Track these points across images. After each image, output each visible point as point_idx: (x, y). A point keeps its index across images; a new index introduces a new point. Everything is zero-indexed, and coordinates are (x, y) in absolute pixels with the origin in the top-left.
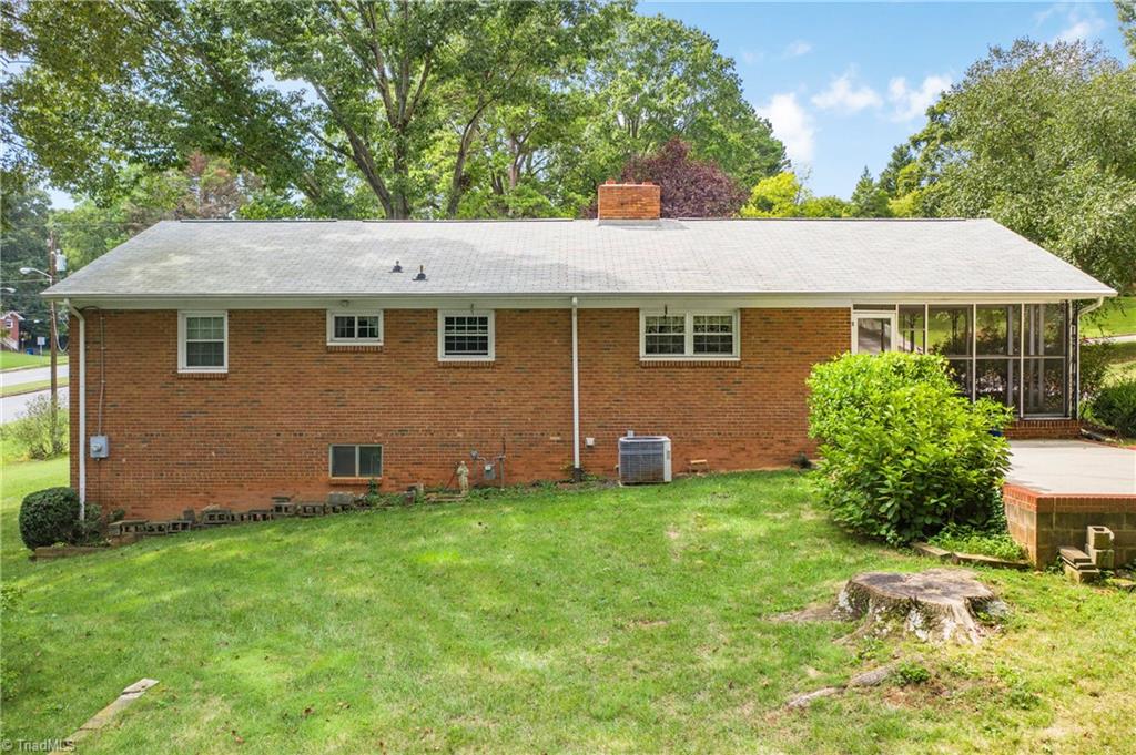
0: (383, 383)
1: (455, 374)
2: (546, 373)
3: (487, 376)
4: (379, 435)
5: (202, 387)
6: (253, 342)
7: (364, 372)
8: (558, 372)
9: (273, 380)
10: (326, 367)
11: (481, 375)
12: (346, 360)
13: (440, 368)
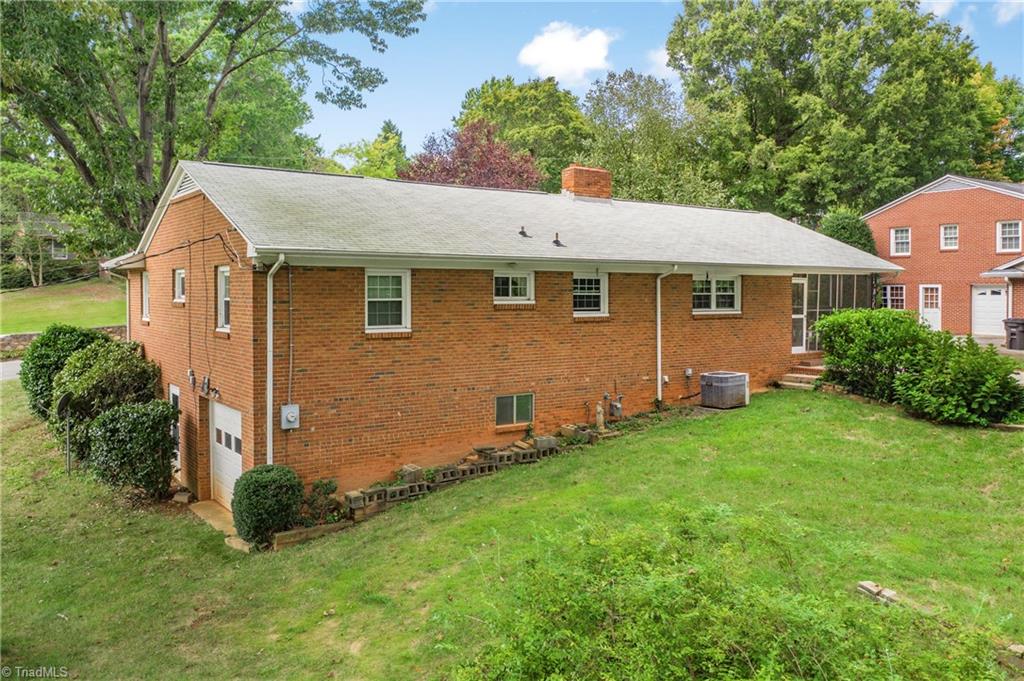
0: (536, 338)
1: (585, 328)
2: (641, 324)
3: (605, 329)
4: (533, 384)
5: (389, 347)
6: (435, 301)
7: (522, 328)
8: (647, 324)
9: (452, 337)
10: (494, 324)
11: (601, 329)
12: (509, 317)
13: (575, 322)
